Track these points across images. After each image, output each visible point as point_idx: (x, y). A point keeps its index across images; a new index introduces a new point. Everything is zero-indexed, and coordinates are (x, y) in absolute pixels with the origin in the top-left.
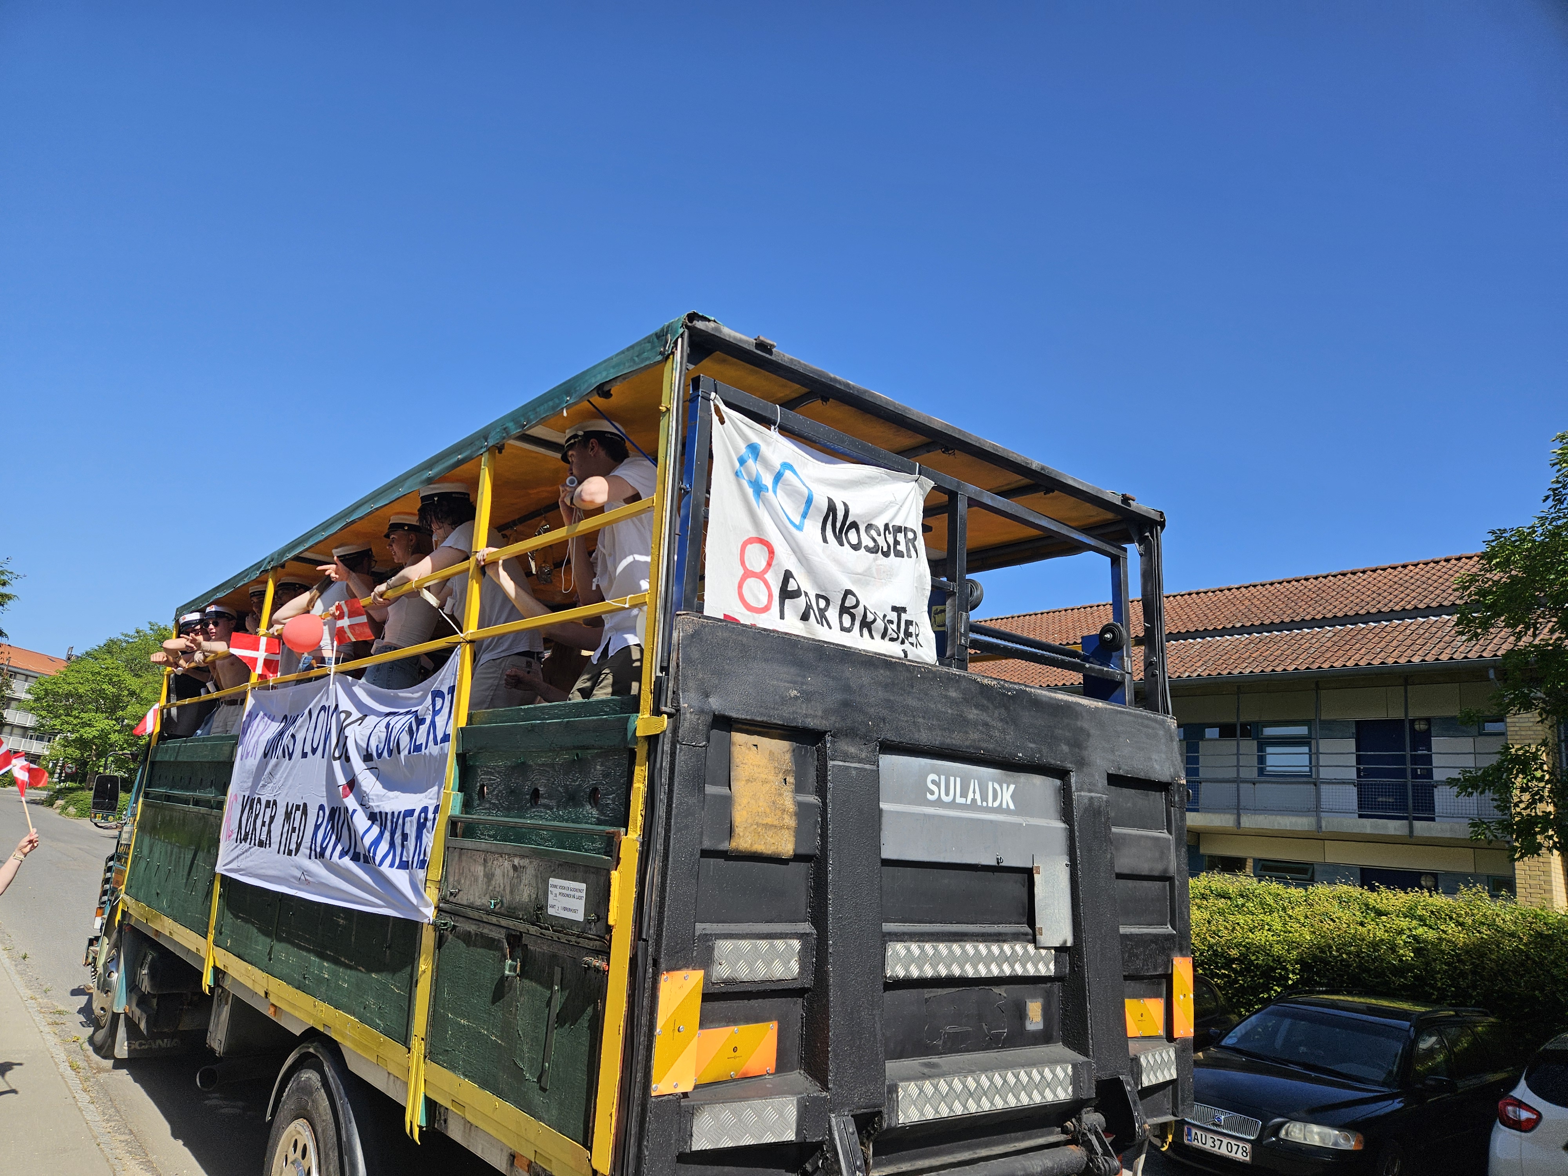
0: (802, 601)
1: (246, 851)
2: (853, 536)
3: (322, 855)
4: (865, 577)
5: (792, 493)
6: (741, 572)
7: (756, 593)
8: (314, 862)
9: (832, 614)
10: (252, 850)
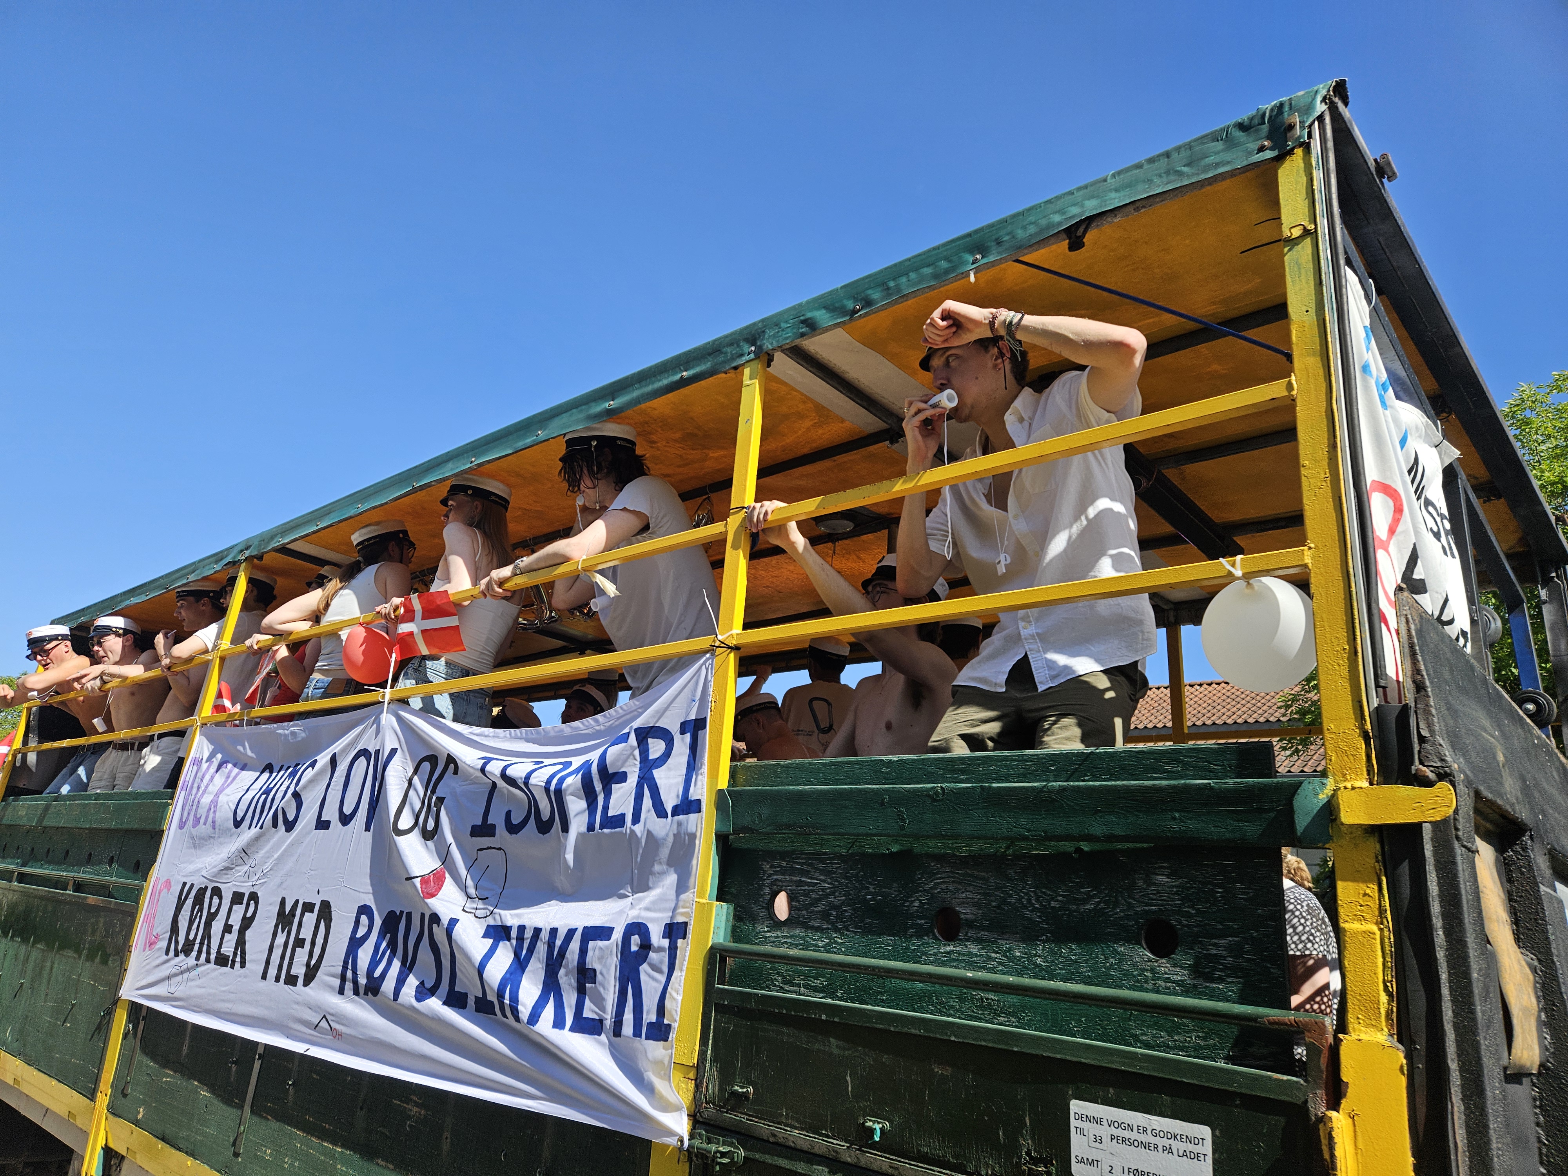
1: (188, 970)
3: (373, 988)
8: (352, 1001)
10: (200, 969)
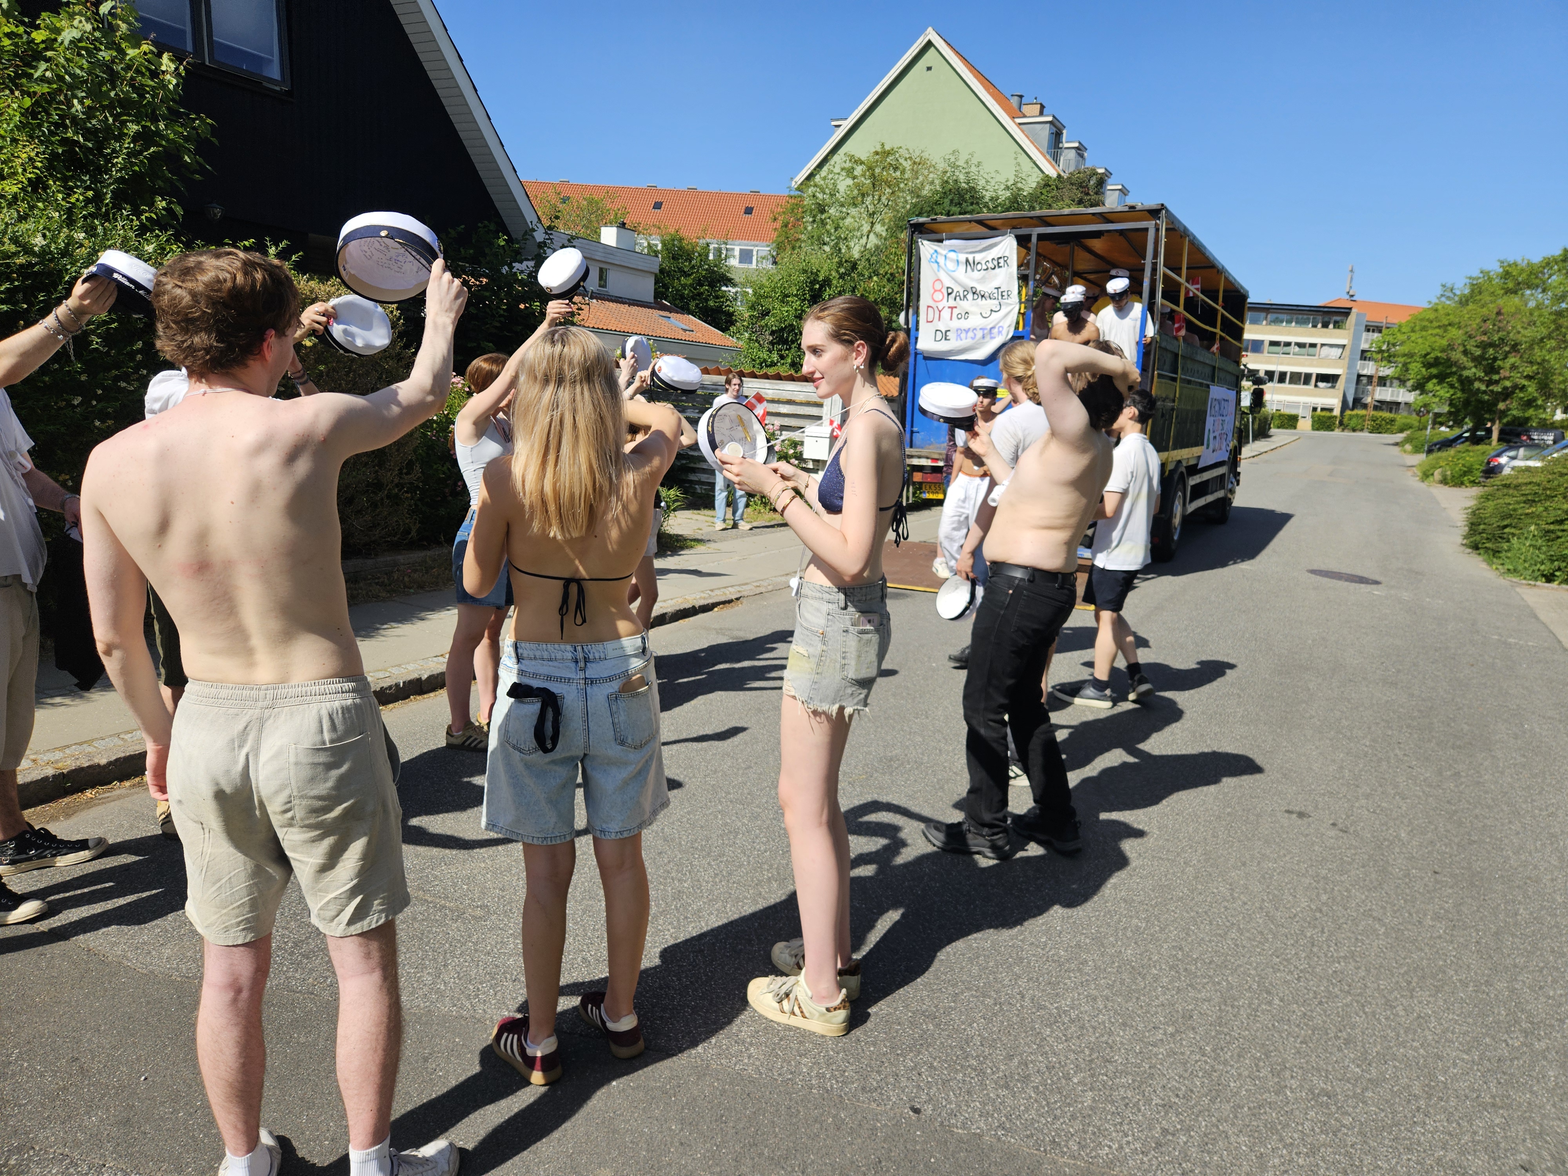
0: (953, 295)
2: (979, 267)
4: (982, 280)
5: (952, 260)
6: (934, 291)
7: (939, 296)
9: (970, 296)
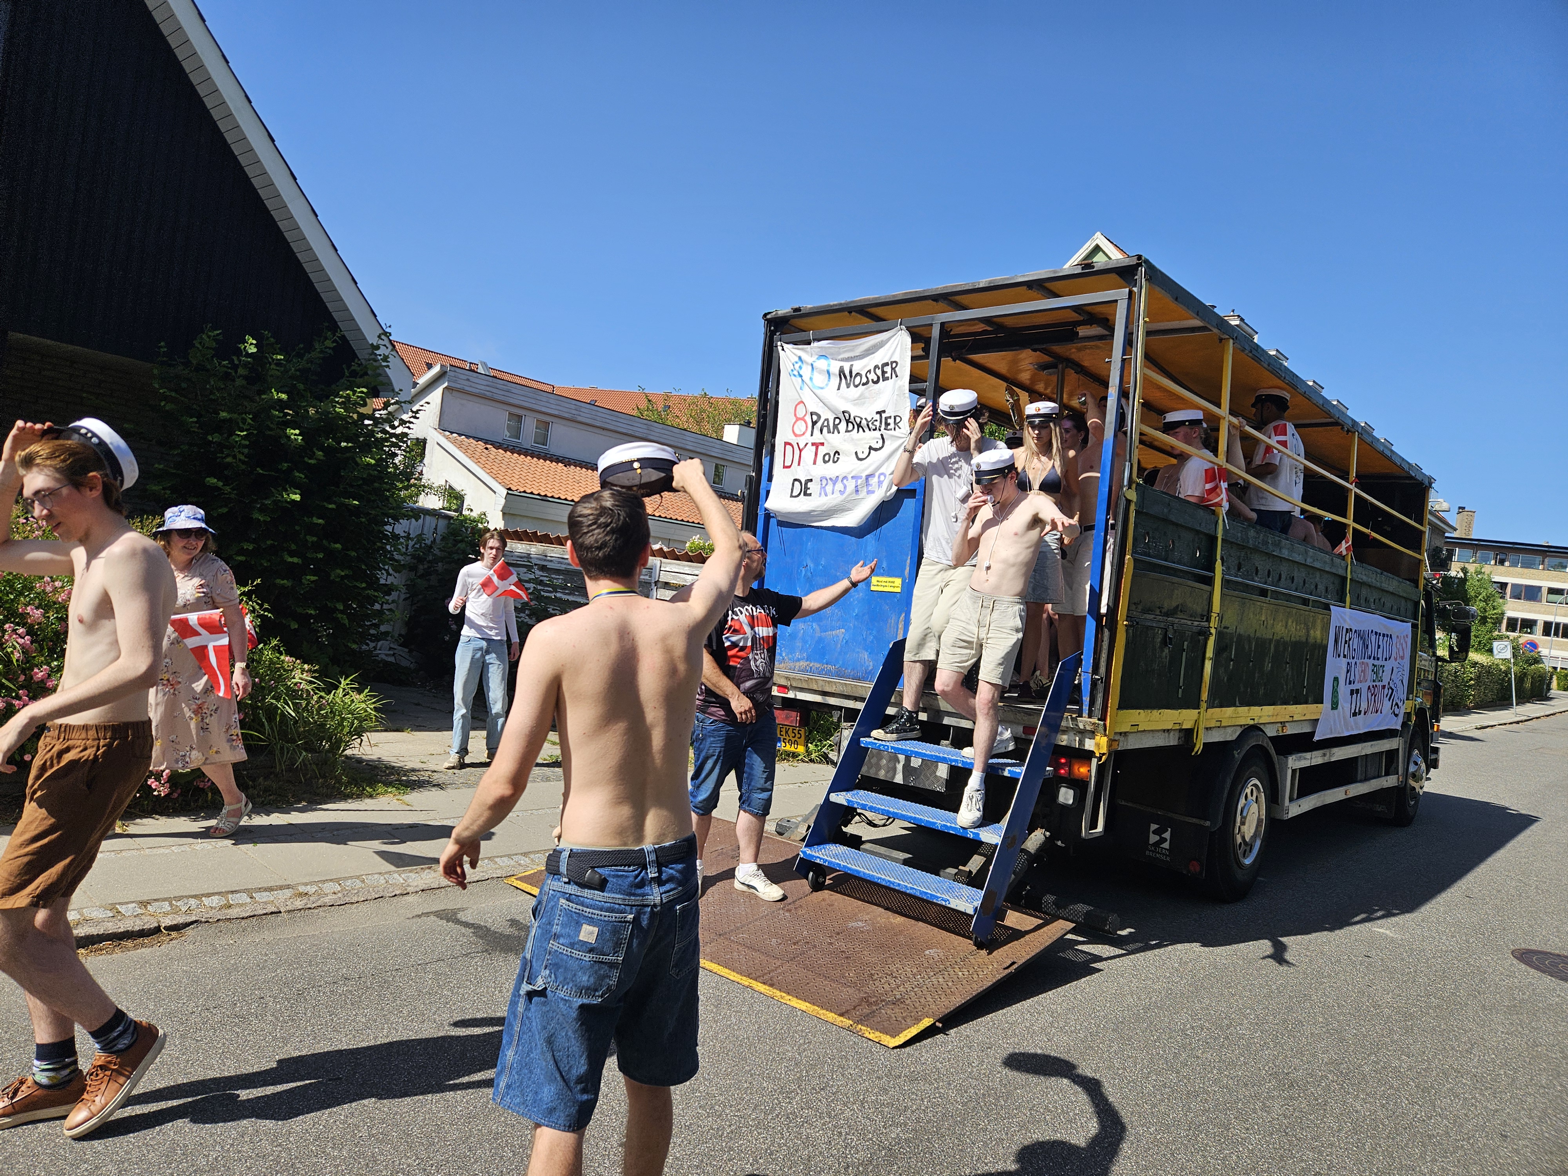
0: (819, 424)
2: (857, 380)
4: (859, 401)
5: (821, 372)
6: (794, 419)
7: (800, 427)
9: (842, 426)
